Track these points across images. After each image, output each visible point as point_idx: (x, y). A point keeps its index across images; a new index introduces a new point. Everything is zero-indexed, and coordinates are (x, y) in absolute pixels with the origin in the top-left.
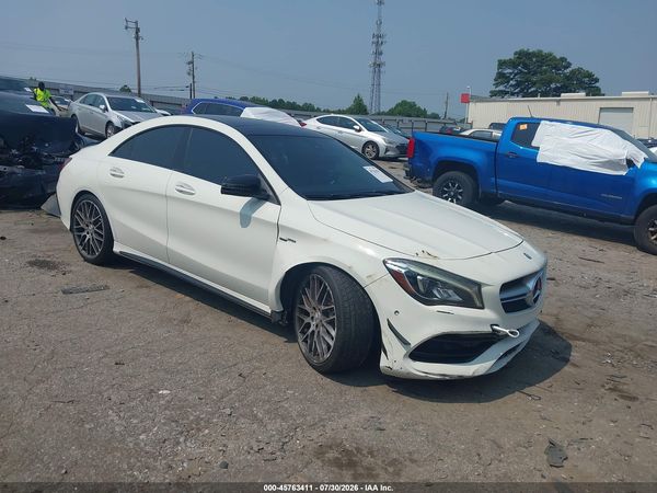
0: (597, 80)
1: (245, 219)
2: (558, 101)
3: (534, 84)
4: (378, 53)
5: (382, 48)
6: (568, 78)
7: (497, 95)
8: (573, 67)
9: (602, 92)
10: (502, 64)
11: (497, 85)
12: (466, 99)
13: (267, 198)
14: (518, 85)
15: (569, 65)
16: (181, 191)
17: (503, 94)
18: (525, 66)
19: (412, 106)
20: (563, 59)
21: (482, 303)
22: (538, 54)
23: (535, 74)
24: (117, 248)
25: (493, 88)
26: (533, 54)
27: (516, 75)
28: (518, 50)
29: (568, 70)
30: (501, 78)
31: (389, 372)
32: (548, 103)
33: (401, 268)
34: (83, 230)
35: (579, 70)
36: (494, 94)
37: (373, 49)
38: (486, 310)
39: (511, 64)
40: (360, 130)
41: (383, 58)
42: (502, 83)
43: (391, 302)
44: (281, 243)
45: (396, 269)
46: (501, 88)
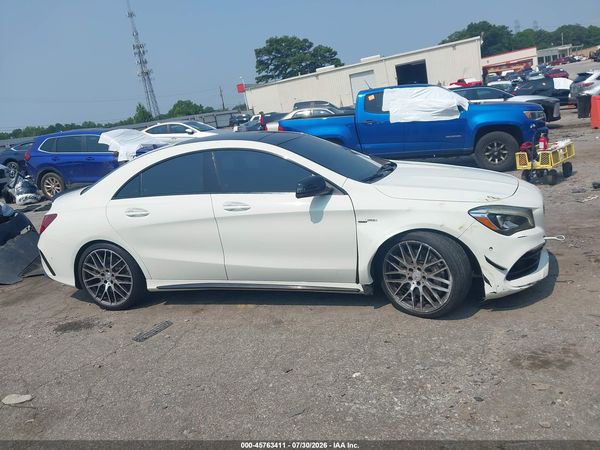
0: (335, 53)
1: (316, 216)
2: (317, 76)
3: (289, 65)
4: (143, 63)
5: (145, 57)
6: (313, 55)
7: (262, 80)
8: (315, 46)
9: (342, 62)
10: (258, 53)
11: (259, 72)
12: (241, 89)
13: (331, 192)
14: (276, 69)
15: (311, 45)
16: (231, 210)
17: (265, 78)
18: (278, 51)
19: (189, 104)
20: (306, 41)
21: (534, 223)
22: (285, 40)
23: (287, 56)
24: (152, 285)
25: (257, 75)
26: (282, 40)
27: (272, 60)
28: (268, 38)
29: (311, 49)
30: (261, 65)
31: (494, 296)
32: (309, 79)
33: (484, 214)
34: (98, 280)
35: (320, 47)
36: (259, 80)
37: (137, 59)
38: (536, 228)
39: (266, 51)
40: (192, 133)
41: (149, 67)
42: (263, 70)
43: (483, 243)
44: (360, 226)
45: (479, 215)
46: (264, 73)
